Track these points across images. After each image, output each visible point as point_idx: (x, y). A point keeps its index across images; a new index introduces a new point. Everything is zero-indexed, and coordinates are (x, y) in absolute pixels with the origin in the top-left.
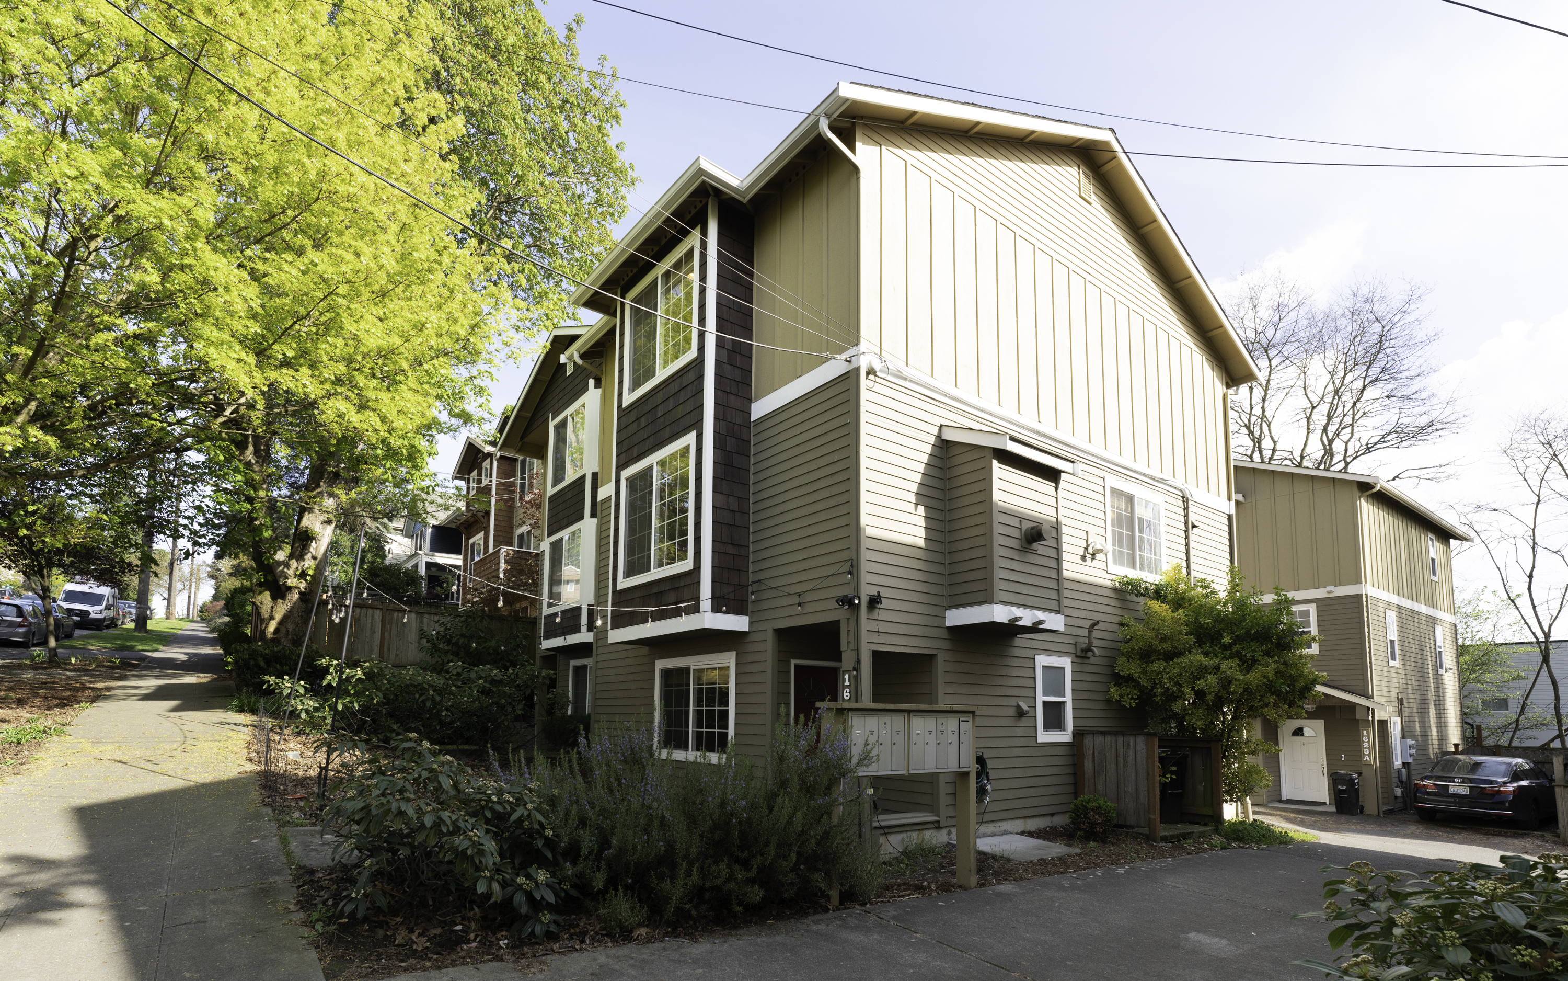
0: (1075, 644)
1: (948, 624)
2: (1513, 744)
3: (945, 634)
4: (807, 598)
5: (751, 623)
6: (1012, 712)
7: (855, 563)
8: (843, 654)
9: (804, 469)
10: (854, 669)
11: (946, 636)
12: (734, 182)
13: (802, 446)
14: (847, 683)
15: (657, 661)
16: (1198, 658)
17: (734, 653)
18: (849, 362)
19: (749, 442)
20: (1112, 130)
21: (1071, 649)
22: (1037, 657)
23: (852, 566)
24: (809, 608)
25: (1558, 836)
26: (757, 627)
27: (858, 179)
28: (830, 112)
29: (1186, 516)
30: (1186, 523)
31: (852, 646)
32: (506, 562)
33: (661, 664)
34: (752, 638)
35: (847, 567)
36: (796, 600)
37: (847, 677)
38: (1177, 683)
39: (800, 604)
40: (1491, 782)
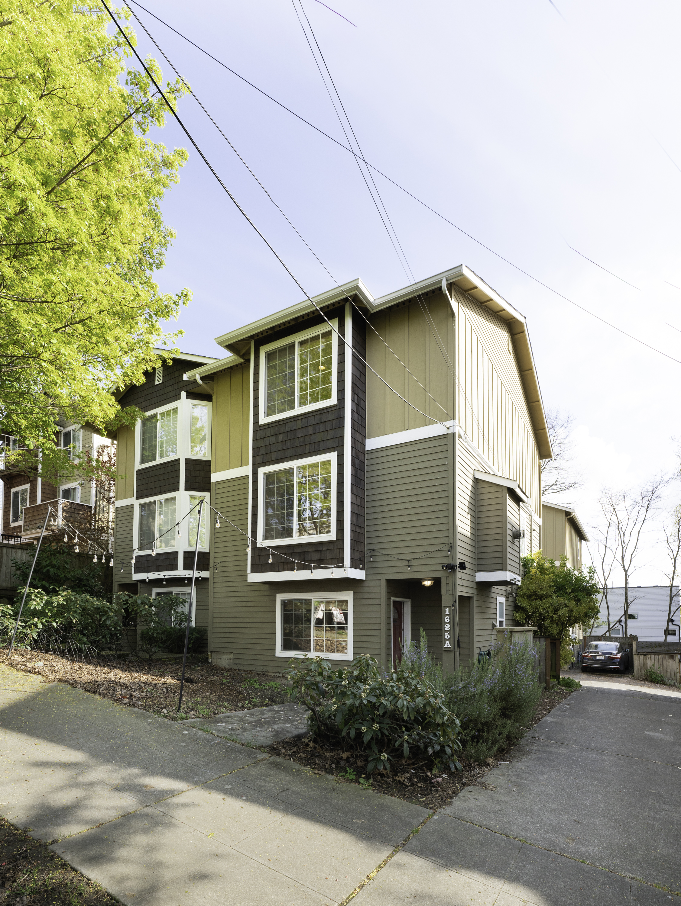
0: (506, 591)
1: (477, 580)
2: (592, 635)
3: (474, 585)
4: (413, 563)
5: (366, 574)
6: (490, 627)
7: (452, 545)
8: (443, 597)
9: (411, 486)
10: (453, 606)
11: (475, 587)
12: (371, 300)
13: (409, 472)
14: (447, 613)
15: (278, 595)
16: (556, 600)
17: (353, 592)
18: (448, 428)
19: (365, 463)
20: (525, 317)
21: (504, 593)
22: (498, 598)
23: (451, 547)
24: (415, 569)
25: (634, 676)
26: (370, 577)
27: (454, 321)
28: (448, 279)
29: (531, 525)
30: (531, 529)
31: (451, 592)
32: (64, 511)
33: (280, 597)
34: (366, 584)
35: (447, 548)
36: (406, 563)
37: (447, 610)
38: (547, 612)
39: (409, 566)
40: (611, 654)
